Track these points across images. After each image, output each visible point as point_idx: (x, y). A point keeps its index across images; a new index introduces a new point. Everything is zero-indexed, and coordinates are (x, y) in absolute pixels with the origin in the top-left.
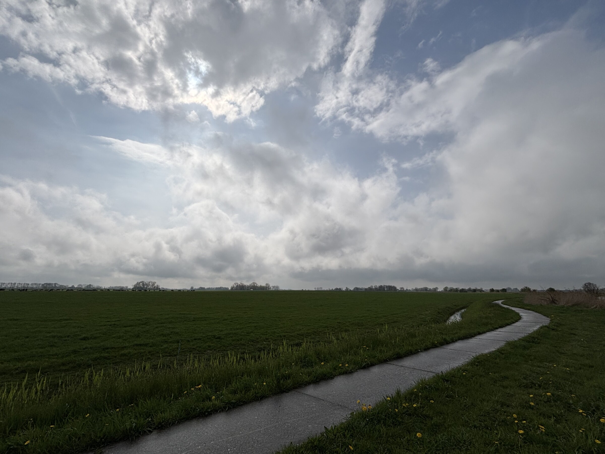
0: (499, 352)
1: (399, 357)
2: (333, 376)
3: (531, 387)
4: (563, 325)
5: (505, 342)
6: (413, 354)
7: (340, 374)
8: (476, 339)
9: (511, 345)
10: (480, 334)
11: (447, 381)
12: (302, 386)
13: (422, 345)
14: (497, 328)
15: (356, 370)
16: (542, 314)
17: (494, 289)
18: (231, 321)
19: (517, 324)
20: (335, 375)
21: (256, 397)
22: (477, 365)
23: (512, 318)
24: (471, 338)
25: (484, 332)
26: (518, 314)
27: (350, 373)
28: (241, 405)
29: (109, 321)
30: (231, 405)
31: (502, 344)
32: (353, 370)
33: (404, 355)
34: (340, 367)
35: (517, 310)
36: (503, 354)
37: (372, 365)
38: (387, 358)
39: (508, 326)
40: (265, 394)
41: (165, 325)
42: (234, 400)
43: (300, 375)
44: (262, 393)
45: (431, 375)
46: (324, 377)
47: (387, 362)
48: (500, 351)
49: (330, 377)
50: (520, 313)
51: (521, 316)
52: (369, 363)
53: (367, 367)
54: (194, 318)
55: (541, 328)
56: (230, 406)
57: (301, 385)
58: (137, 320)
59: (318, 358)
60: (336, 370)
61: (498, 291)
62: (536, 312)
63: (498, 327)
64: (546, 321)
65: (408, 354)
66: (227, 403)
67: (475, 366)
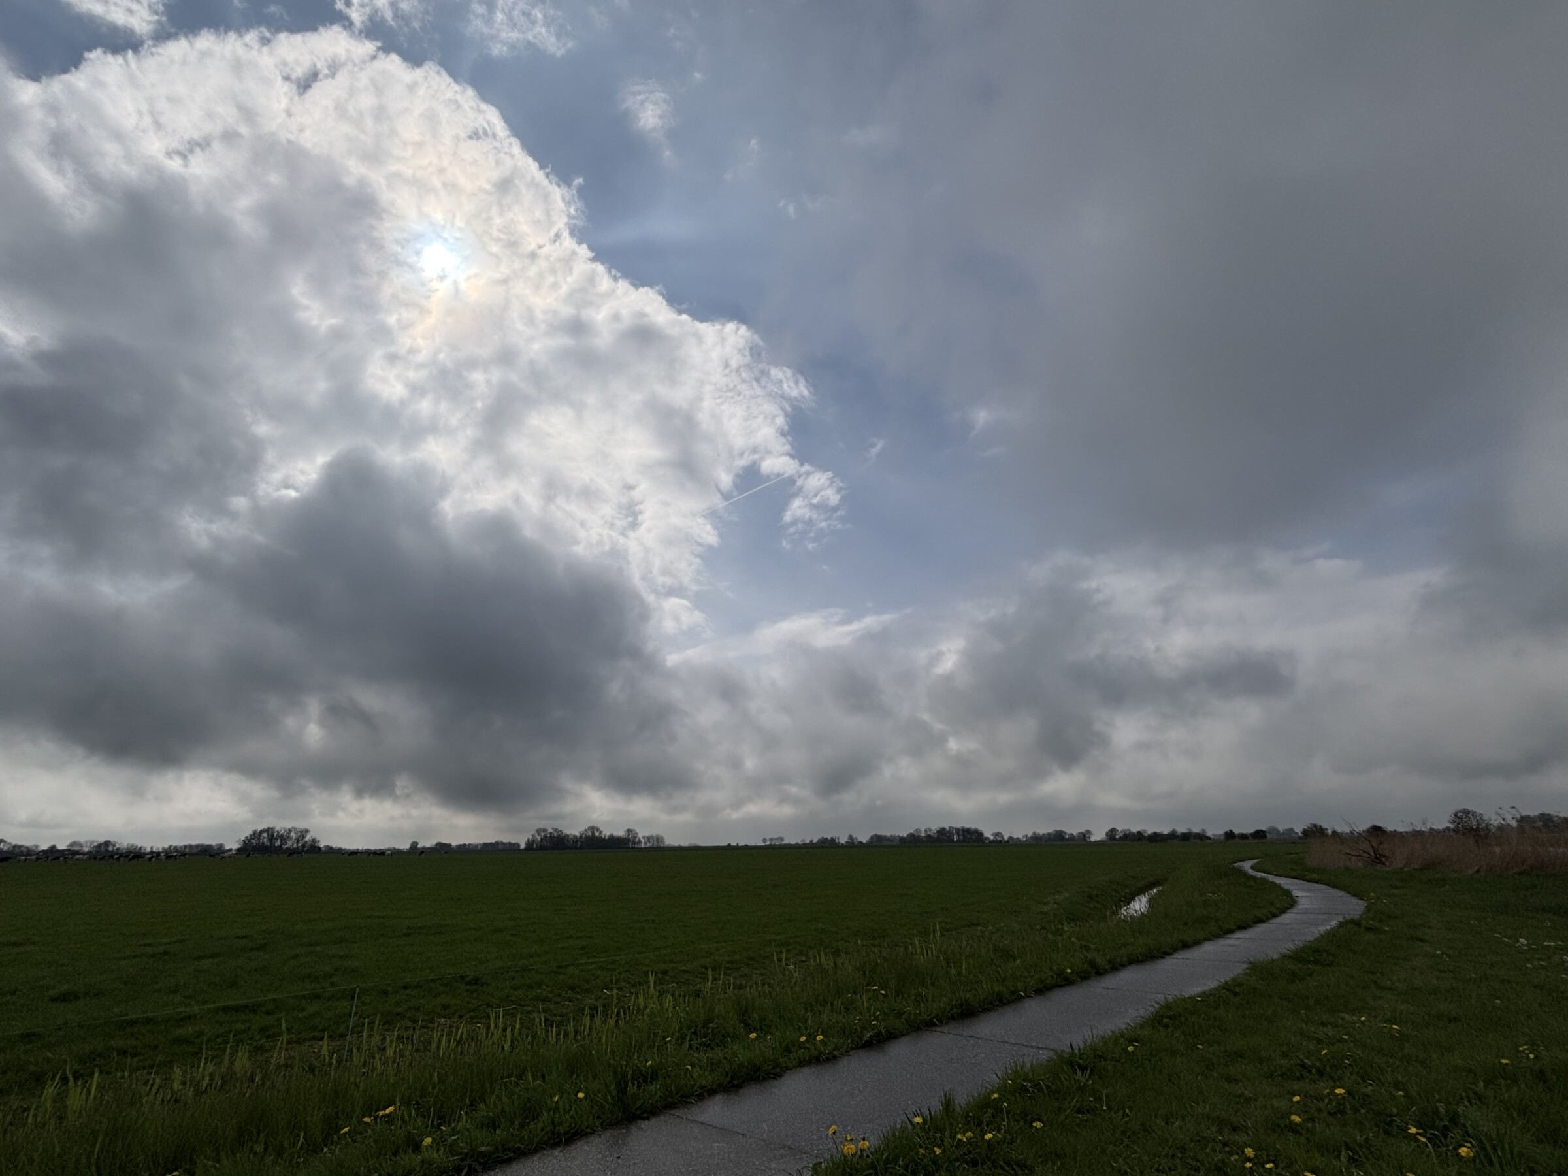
0: (1228, 990)
1: (966, 1013)
2: (778, 1070)
3: (1301, 1078)
4: (1396, 917)
5: (1246, 966)
6: (1004, 1004)
7: (800, 1062)
8: (1174, 960)
9: (1261, 970)
10: (1186, 946)
11: (1083, 1069)
12: (689, 1100)
13: (1029, 979)
14: (1231, 931)
15: (847, 1051)
16: (1349, 893)
17: (1236, 831)
18: (515, 935)
19: (1286, 918)
20: (787, 1068)
21: (553, 1133)
22: (1166, 1026)
23: (1272, 904)
24: (1163, 958)
25: (1197, 943)
26: (1288, 893)
27: (828, 1059)
28: (509, 1161)
29: (150, 945)
30: (476, 1161)
31: (1239, 969)
32: (835, 1053)
33: (980, 1006)
34: (801, 1046)
35: (1287, 884)
36: (1236, 994)
37: (891, 1036)
38: (934, 1017)
39: (1260, 925)
40: (580, 1126)
41: (318, 948)
42: (488, 1145)
43: (687, 1069)
44: (571, 1124)
45: (1044, 1056)
46: (755, 1073)
47: (934, 1028)
48: (1230, 988)
49: (771, 1074)
50: (1294, 892)
51: (1296, 898)
52: (883, 1031)
53: (878, 1041)
54: (408, 928)
55: (1341, 925)
56: (474, 1164)
57: (686, 1098)
58: (237, 937)
59: (743, 1022)
60: (790, 1052)
61: (1244, 837)
62: (1335, 886)
63: (1234, 927)
64: (1354, 907)
65: (991, 1003)
66: (467, 1154)
67: (1161, 1029)
